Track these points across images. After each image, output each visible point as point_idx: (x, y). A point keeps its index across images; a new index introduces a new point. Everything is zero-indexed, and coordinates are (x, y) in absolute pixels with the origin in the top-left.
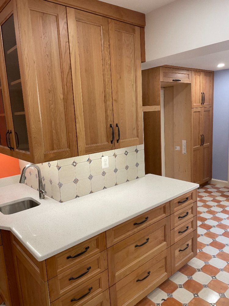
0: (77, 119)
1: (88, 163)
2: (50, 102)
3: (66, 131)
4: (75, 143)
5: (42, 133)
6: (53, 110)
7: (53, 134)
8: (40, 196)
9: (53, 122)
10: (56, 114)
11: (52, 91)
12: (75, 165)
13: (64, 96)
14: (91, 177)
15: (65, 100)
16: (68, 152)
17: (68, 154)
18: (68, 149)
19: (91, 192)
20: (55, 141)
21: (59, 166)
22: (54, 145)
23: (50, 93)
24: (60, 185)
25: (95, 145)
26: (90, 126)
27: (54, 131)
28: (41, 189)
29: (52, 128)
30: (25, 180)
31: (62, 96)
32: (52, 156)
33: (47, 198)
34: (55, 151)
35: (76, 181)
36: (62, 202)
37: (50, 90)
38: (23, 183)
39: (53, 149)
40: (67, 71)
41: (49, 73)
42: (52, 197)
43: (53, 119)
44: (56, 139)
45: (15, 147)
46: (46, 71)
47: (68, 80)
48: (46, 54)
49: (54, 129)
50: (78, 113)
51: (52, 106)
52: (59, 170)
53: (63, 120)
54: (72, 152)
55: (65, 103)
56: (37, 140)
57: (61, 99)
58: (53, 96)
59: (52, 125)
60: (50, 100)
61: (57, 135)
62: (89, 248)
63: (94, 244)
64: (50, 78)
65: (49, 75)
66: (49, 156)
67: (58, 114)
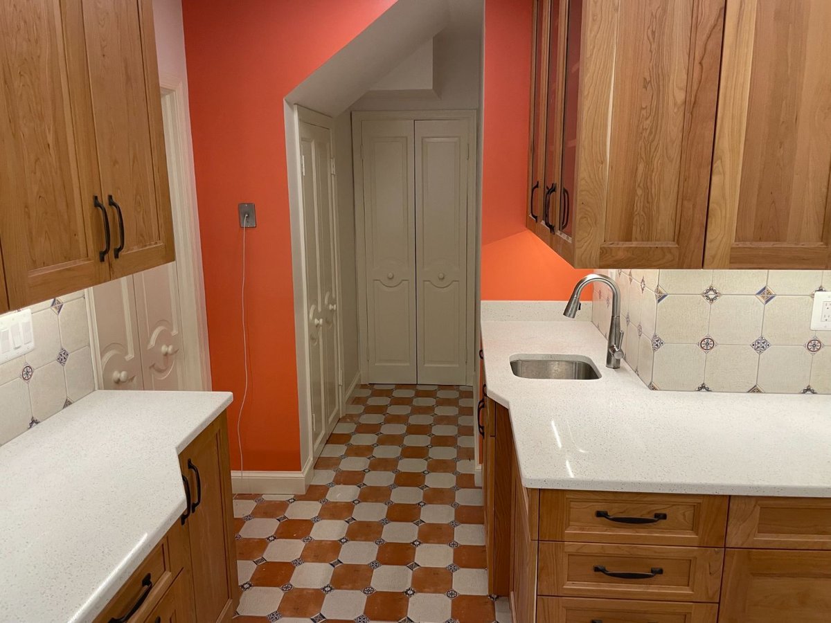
0: (719, 162)
1: (760, 300)
2: (644, 112)
4: (697, 230)
5: (605, 192)
6: (646, 134)
7: (637, 198)
8: (609, 361)
9: (641, 167)
10: (655, 143)
11: (654, 82)
12: (712, 297)
13: (688, 95)
14: (761, 345)
15: (692, 106)
16: (670, 252)
17: (669, 257)
18: (672, 245)
19: (755, 390)
20: (636, 218)
21: (664, 292)
22: (634, 228)
23: (645, 87)
24: (657, 343)
25: (769, 245)
26: (760, 187)
27: (639, 192)
28: (613, 343)
29: (635, 182)
30: (578, 311)
31: (680, 96)
32: (621, 255)
33: (625, 370)
34: (634, 244)
35: (707, 344)
36: (654, 389)
37: (648, 79)
38: (572, 316)
39: (628, 238)
40: (712, 22)
41: (653, 33)
42: (636, 371)
43: (641, 158)
44: (642, 213)
45: (557, 226)
46: (646, 28)
47: (709, 48)
49: (641, 185)
50: (724, 144)
51: (647, 124)
52: (659, 301)
53: (674, 161)
54: (684, 254)
55: (688, 115)
56: (589, 209)
57: (675, 104)
58: (655, 97)
59: (636, 176)
60: (644, 106)
61: (648, 202)
62: (664, 517)
63: (684, 515)
64: (654, 46)
65: (651, 40)
66: (613, 255)
67: (660, 145)
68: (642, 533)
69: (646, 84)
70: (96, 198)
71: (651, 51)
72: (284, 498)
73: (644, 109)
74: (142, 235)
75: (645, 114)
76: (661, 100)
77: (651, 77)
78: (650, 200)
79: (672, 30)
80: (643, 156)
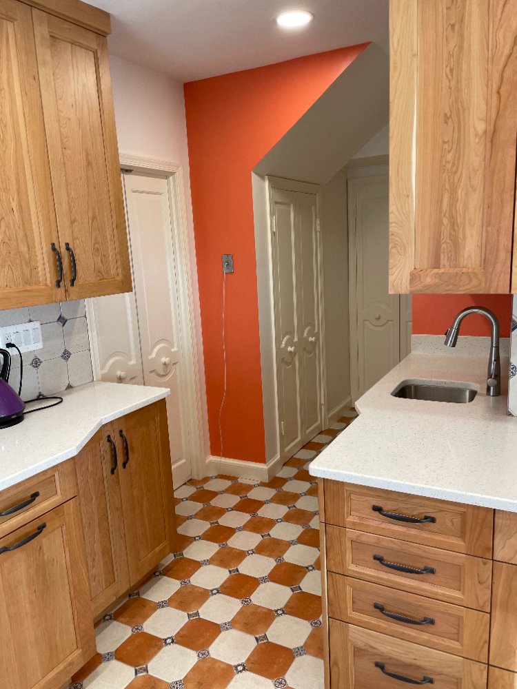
2: (446, 146)
3: (480, 220)
5: (413, 224)
6: (449, 166)
7: (443, 227)
9: (446, 198)
10: (458, 174)
11: (454, 117)
13: (488, 123)
15: (491, 135)
16: (477, 277)
17: (476, 281)
18: (479, 270)
20: (444, 246)
22: (442, 256)
23: (446, 122)
27: (445, 221)
29: (441, 212)
31: (481, 127)
32: (430, 281)
34: (442, 271)
36: (510, 414)
37: (448, 115)
39: (436, 265)
41: (451, 70)
43: (446, 189)
44: (449, 241)
46: (444, 67)
48: (450, 24)
49: (447, 215)
51: (450, 157)
53: (477, 190)
54: (491, 279)
55: (489, 144)
56: (397, 239)
57: (476, 135)
58: (456, 130)
59: (441, 207)
60: (446, 140)
61: (454, 230)
62: (433, 520)
63: (452, 521)
64: (453, 83)
65: (450, 77)
66: (422, 281)
67: (464, 175)
68: (413, 531)
69: (447, 119)
70: (53, 244)
71: (450, 88)
72: (252, 483)
73: (446, 143)
74: (99, 272)
75: (447, 148)
76: (462, 132)
77: (451, 112)
78: (456, 228)
79: (470, 64)
80: (447, 187)
